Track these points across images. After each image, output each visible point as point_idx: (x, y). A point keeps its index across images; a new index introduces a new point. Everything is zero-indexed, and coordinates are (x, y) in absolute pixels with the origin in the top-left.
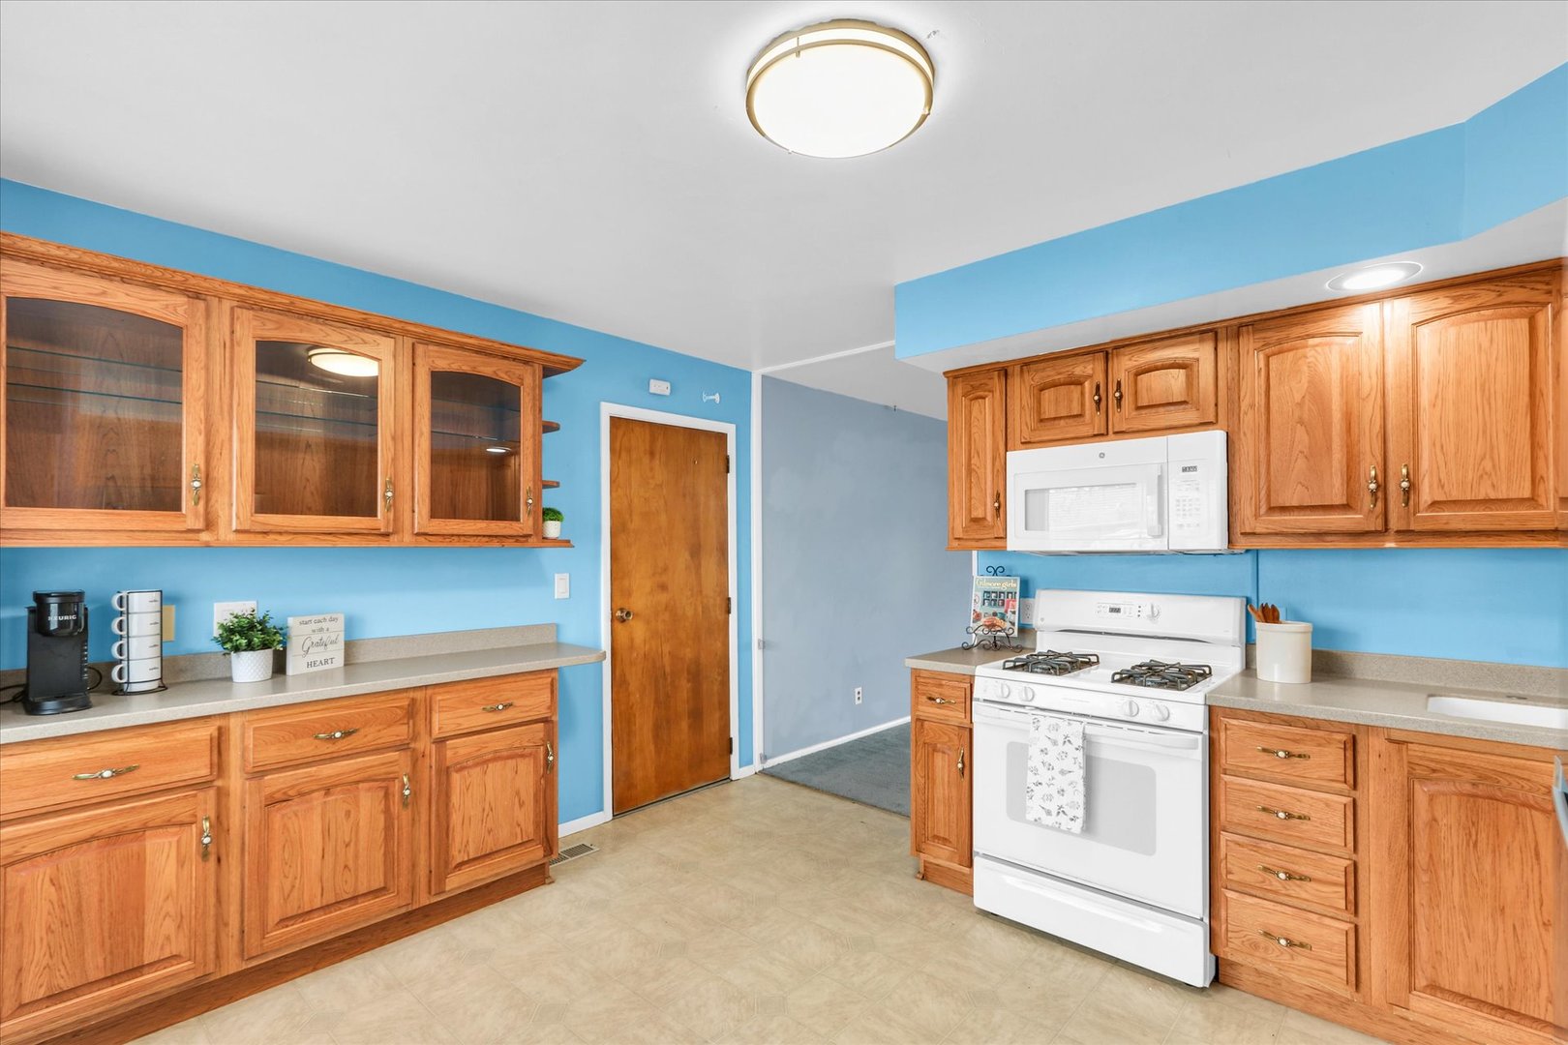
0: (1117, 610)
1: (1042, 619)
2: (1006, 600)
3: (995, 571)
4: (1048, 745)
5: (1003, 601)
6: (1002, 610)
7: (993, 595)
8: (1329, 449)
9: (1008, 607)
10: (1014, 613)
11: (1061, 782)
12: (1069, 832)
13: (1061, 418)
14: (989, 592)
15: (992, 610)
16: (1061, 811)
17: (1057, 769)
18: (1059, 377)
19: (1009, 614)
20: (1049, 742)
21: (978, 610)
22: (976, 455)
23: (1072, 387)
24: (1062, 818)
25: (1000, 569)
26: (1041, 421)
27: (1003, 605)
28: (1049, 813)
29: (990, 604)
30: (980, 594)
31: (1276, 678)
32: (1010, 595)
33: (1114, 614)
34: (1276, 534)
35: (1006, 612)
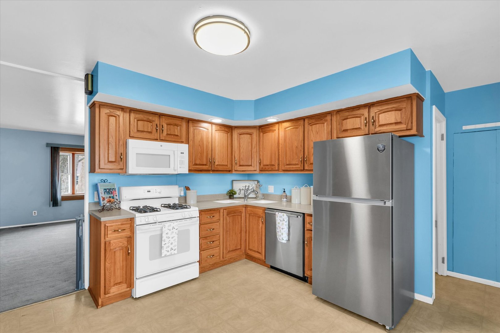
0: (149, 191)
1: (125, 197)
2: (113, 191)
3: (104, 181)
4: (168, 231)
5: (112, 192)
6: (112, 195)
7: (108, 190)
8: (204, 153)
9: (114, 194)
10: (116, 196)
11: (172, 241)
12: (175, 254)
13: (145, 131)
14: (105, 189)
15: (108, 196)
16: (172, 249)
17: (171, 237)
18: (144, 118)
19: (115, 196)
20: (169, 230)
21: (103, 196)
22: (111, 138)
23: (149, 123)
24: (172, 251)
25: (106, 181)
26: (138, 131)
27: (112, 193)
28: (168, 251)
29: (107, 194)
30: (103, 190)
31: (192, 203)
32: (114, 190)
33: (149, 193)
34: (195, 170)
35: (114, 196)
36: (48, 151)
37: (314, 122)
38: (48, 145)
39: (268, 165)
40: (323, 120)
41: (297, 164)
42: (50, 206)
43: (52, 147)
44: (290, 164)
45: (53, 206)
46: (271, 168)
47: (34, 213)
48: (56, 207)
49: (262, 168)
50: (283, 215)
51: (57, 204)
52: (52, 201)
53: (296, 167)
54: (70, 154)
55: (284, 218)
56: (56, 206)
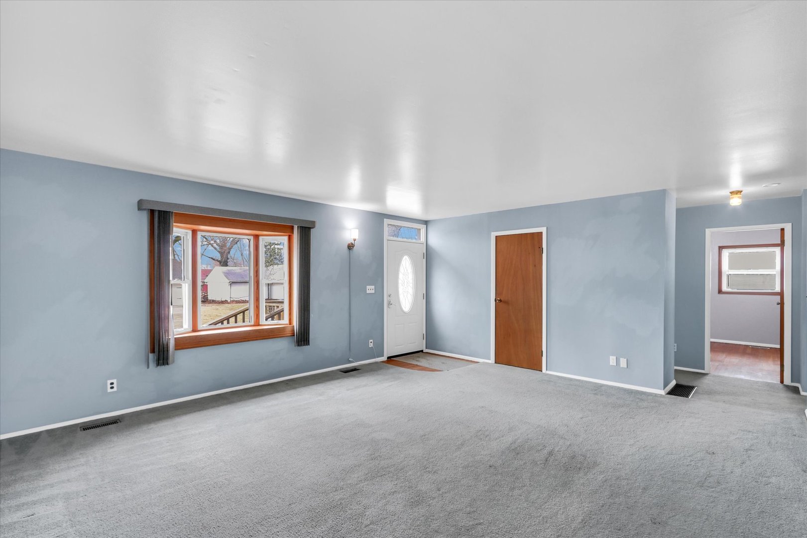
36: (143, 220)
38: (141, 205)
42: (148, 367)
43: (152, 212)
45: (158, 364)
47: (109, 386)
48: (163, 367)
51: (167, 359)
52: (153, 351)
54: (186, 231)
56: (163, 364)
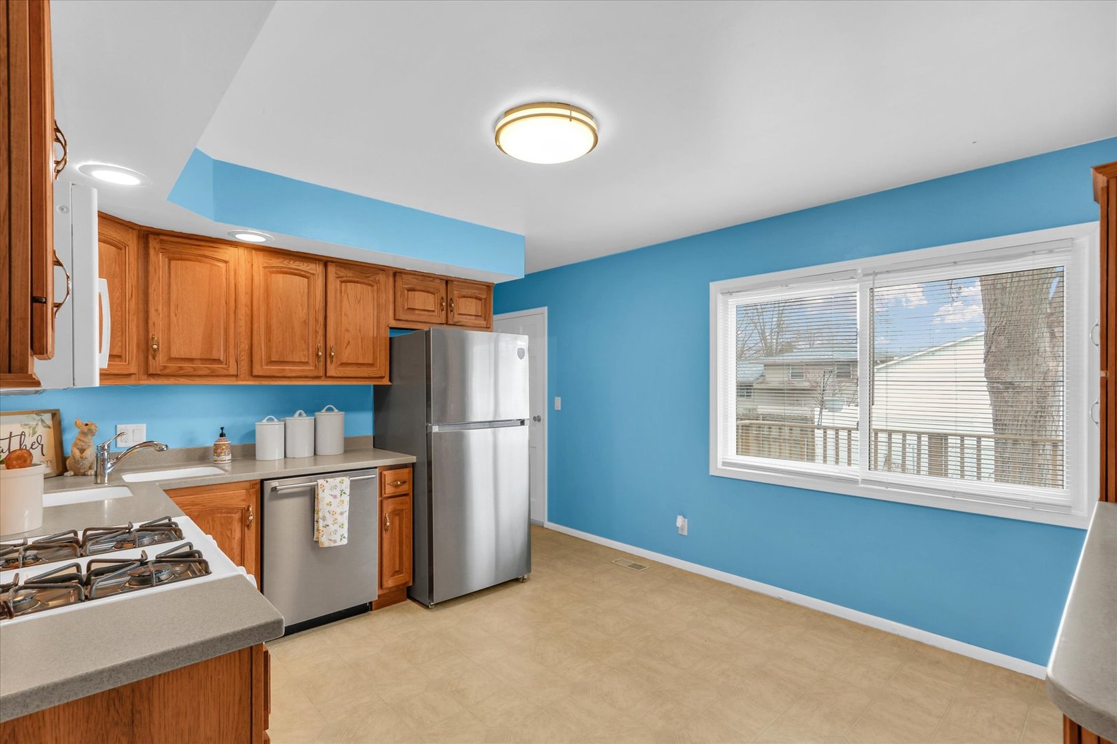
37: (350, 277)
39: (191, 360)
40: (370, 278)
41: (306, 363)
44: (284, 362)
46: (209, 369)
49: (165, 367)
50: (341, 482)
53: (303, 370)
55: (343, 488)
